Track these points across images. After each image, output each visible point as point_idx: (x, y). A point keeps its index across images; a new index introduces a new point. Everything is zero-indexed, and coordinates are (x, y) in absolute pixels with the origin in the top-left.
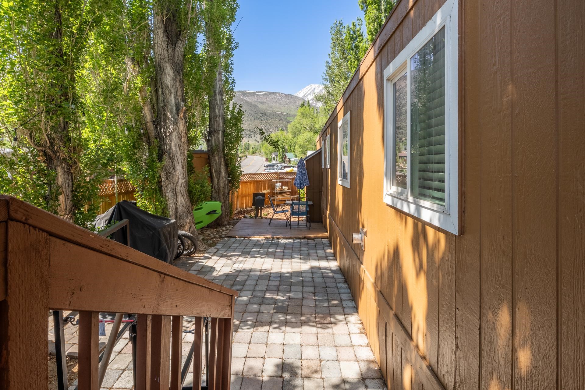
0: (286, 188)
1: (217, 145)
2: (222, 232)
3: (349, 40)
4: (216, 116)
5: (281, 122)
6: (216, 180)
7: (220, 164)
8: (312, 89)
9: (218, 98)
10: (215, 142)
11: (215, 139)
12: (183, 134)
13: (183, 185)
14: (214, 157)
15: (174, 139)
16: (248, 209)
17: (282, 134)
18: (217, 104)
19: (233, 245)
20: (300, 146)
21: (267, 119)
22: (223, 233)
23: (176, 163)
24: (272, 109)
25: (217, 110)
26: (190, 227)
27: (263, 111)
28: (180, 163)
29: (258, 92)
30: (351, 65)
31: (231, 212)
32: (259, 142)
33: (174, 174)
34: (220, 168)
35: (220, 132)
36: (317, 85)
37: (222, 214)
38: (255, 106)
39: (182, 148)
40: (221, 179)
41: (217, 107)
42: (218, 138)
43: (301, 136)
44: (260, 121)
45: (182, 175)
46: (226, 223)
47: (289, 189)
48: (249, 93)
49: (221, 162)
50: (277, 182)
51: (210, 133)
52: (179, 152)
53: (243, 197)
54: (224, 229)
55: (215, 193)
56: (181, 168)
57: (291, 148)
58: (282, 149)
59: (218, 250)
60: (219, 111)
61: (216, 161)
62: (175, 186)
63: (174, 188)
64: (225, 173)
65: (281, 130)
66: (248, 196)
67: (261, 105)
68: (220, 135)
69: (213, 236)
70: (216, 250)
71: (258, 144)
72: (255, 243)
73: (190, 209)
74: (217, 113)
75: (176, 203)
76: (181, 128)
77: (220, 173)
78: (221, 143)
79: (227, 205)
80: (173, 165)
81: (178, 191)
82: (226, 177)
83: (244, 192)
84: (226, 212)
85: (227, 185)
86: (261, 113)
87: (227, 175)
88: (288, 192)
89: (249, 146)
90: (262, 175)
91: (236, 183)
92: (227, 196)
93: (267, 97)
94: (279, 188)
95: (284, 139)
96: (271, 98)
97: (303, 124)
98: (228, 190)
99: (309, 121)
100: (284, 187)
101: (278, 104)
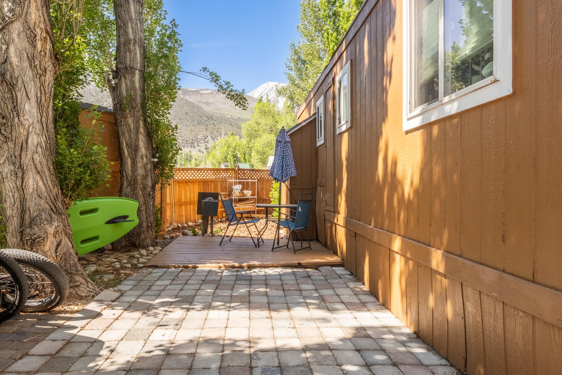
0: (248, 193)
1: (131, 96)
2: (138, 259)
3: (326, 4)
4: (128, 42)
5: (231, 127)
6: (129, 161)
7: (138, 133)
8: (270, 88)
9: (132, 8)
10: (127, 90)
11: (126, 85)
12: (38, 30)
13: (39, 150)
14: (126, 117)
15: (16, 40)
16: (190, 224)
17: (233, 139)
18: (131, 19)
19: (158, 283)
20: (258, 152)
21: (213, 124)
22: (141, 260)
23: (20, 95)
24: (220, 112)
25: (130, 30)
26: (58, 245)
27: (209, 114)
28: (33, 100)
29: (202, 90)
30: (328, 38)
31: (158, 223)
32: (203, 153)
33: (16, 120)
34: (137, 139)
35: (137, 72)
37: (140, 225)
38: (198, 107)
39: (37, 63)
40: (139, 159)
41: (130, 25)
42: (133, 82)
43: (259, 139)
44: (205, 127)
45: (38, 126)
46: (148, 241)
47: (253, 195)
48: (191, 91)
49: (138, 128)
50: (236, 183)
51: (117, 73)
52: (29, 73)
53: (181, 205)
54: (144, 252)
55: (127, 187)
56: (35, 111)
57: (245, 156)
58: (234, 158)
59: (122, 295)
60: (134, 32)
61: (130, 126)
62: (18, 148)
63: (17, 153)
64: (147, 149)
65: (232, 134)
66: (190, 204)
67: (207, 106)
68: (137, 77)
69: (118, 266)
70: (118, 294)
71: (202, 154)
72: (204, 278)
73: (60, 205)
74: (131, 36)
75: (22, 188)
76: (33, 16)
77: (136, 149)
78: (139, 92)
79: (151, 208)
80: (14, 100)
81: (26, 160)
82: (148, 156)
83: (183, 198)
84: (149, 222)
85: (151, 171)
86: (206, 116)
87: (150, 153)
88: (251, 199)
89: (191, 157)
90: (212, 172)
91: (167, 168)
92: (151, 193)
93: (213, 97)
94: (238, 192)
95: (236, 146)
96: (218, 97)
97: (262, 124)
98: (153, 181)
99: (269, 121)
100: (245, 192)
101: (227, 105)
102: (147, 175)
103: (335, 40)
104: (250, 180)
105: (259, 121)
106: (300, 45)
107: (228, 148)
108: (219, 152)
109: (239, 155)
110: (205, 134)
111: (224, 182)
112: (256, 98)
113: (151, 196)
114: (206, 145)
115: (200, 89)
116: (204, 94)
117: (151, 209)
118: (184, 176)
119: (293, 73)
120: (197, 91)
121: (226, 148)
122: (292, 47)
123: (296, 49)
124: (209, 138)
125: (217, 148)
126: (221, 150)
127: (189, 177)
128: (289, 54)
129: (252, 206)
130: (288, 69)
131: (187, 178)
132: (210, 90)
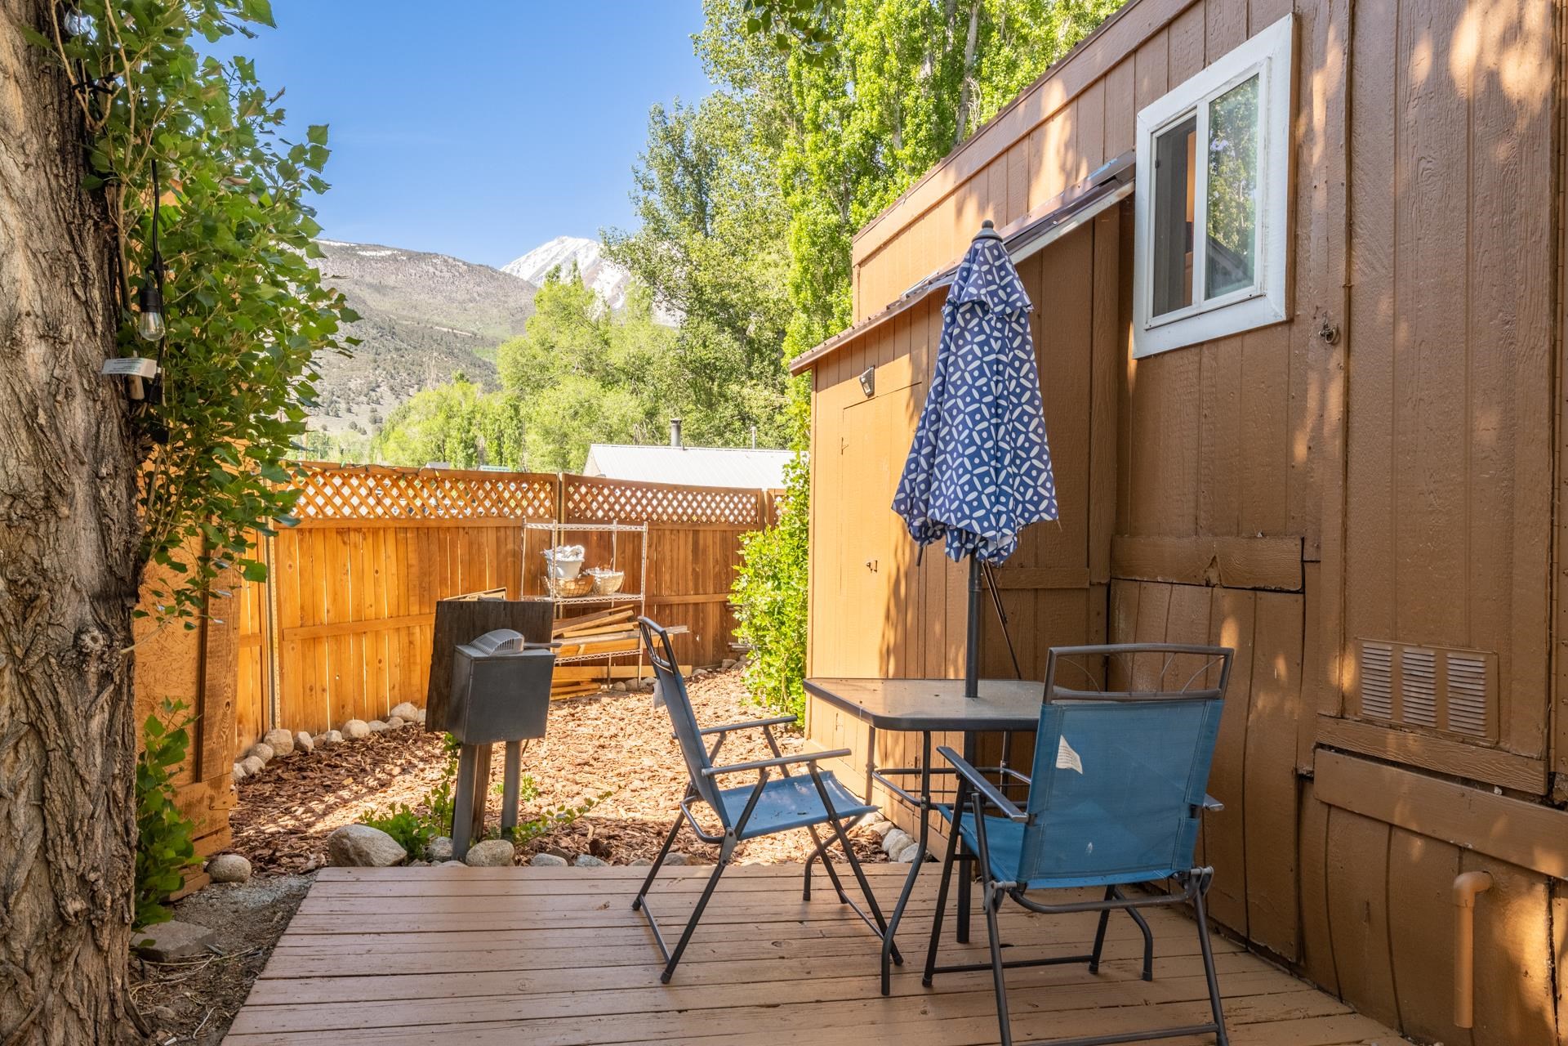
0: (609, 581)
5: (453, 360)
8: (566, 254)
16: (360, 728)
17: (465, 394)
20: (547, 432)
21: (398, 350)
24: (417, 315)
27: (383, 320)
29: (364, 249)
32: (365, 433)
36: (583, 242)
43: (551, 393)
44: (372, 356)
53: (315, 640)
58: (466, 447)
65: (462, 376)
66: (359, 635)
67: (377, 296)
71: (363, 438)
82: (72, 328)
83: (326, 603)
84: (69, 883)
85: (98, 461)
86: (375, 326)
87: (86, 304)
88: (617, 604)
89: (325, 443)
90: (461, 486)
91: (240, 445)
92: (94, 641)
93: (397, 269)
94: (570, 578)
95: (473, 412)
96: (413, 272)
97: (560, 345)
98: (117, 541)
99: (584, 338)
100: (598, 574)
101: (439, 297)
102: (53, 494)
103: (820, 82)
104: (614, 527)
105: (553, 337)
106: (682, 114)
107: (449, 417)
108: (417, 429)
109: (483, 439)
110: (372, 378)
111: (510, 533)
112: (526, 279)
113: (93, 669)
114: (374, 411)
115: (359, 245)
116: (369, 259)
117: (94, 778)
118: (329, 501)
119: (656, 199)
120: (347, 248)
121: (441, 418)
122: (657, 119)
123: (670, 124)
124: (384, 389)
125: (413, 417)
126: (426, 424)
127: (355, 509)
128: (645, 141)
129: (624, 635)
130: (641, 186)
131: (347, 511)
132: (388, 249)
